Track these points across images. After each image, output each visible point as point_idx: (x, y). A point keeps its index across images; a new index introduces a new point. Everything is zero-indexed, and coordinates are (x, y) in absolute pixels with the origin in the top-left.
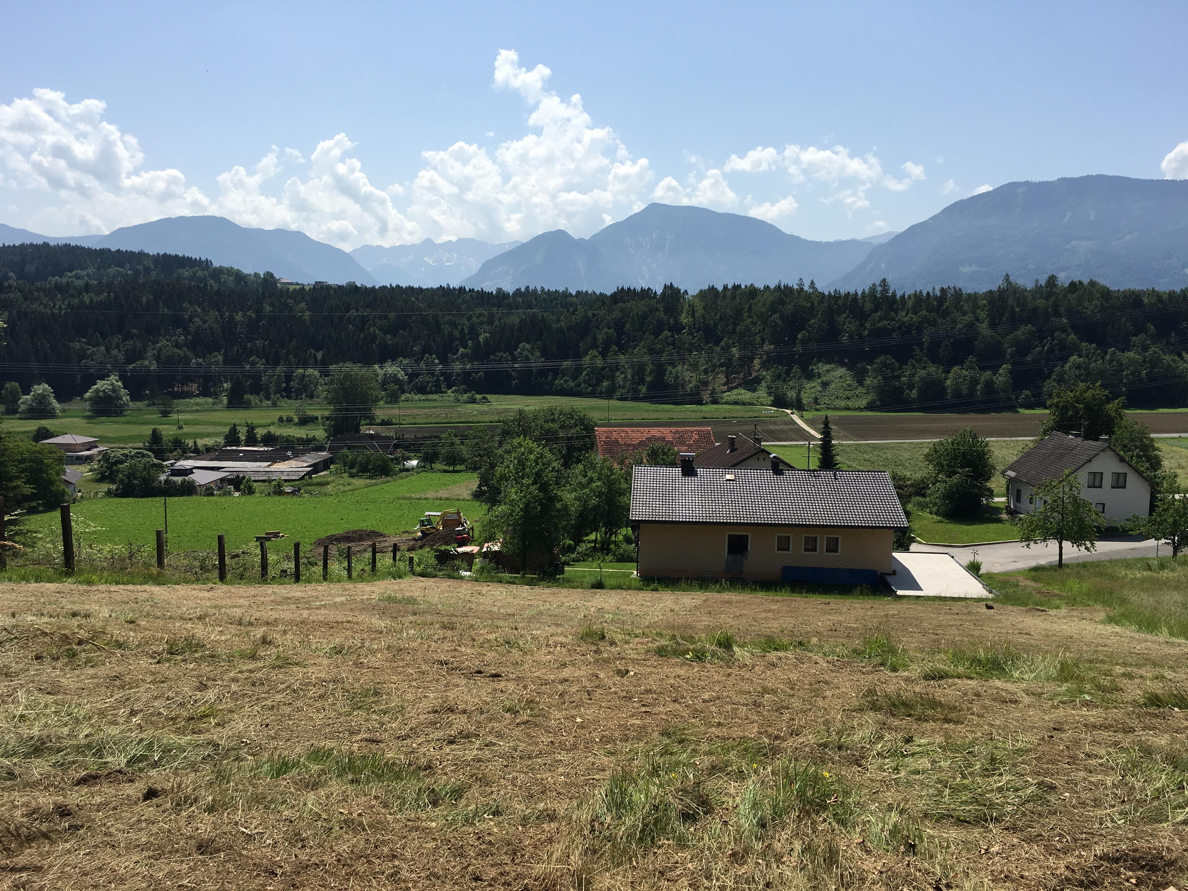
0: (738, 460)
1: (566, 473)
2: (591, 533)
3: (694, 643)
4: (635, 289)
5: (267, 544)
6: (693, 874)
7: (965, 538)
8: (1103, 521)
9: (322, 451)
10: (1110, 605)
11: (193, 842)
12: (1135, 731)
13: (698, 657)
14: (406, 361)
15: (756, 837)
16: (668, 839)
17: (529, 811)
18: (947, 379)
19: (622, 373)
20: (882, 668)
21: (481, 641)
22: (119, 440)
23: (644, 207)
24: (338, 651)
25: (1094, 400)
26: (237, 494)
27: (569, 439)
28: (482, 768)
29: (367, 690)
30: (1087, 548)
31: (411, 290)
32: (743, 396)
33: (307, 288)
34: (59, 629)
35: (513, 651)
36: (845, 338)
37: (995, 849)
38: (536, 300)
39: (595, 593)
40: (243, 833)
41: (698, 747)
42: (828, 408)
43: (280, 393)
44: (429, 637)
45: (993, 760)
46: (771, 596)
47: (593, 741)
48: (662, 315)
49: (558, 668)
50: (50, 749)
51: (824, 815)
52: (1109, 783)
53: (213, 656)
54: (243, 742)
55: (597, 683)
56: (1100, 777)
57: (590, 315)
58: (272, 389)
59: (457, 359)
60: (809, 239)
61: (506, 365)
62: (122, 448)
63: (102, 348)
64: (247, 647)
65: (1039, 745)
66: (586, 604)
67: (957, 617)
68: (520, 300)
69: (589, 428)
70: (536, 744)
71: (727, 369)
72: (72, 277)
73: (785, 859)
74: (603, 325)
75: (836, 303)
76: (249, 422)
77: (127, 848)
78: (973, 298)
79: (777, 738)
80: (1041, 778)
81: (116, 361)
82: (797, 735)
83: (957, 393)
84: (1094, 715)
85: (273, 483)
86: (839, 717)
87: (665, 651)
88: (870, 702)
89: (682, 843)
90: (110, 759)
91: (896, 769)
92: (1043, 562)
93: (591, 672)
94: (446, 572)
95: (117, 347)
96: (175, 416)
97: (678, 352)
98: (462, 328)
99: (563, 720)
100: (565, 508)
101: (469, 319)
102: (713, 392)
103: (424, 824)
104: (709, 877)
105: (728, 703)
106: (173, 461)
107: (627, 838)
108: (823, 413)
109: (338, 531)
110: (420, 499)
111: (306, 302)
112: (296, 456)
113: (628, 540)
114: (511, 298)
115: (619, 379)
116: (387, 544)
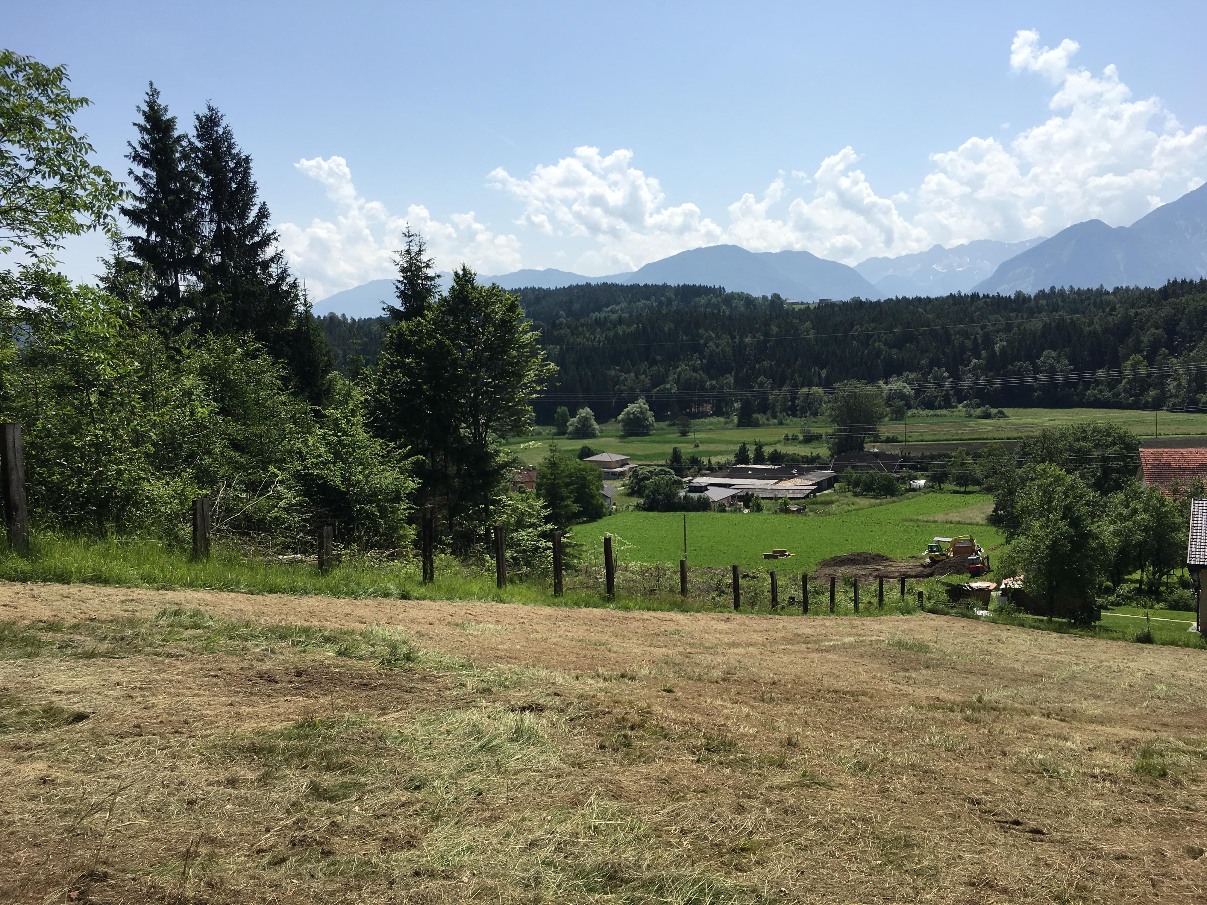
2: (1135, 571)
9: (826, 469)
14: (912, 376)
19: (1175, 379)
22: (646, 457)
26: (746, 511)
27: (1106, 459)
29: (898, 838)
31: (918, 300)
33: (812, 307)
38: (1063, 301)
39: (1142, 649)
43: (786, 411)
53: (745, 759)
54: (782, 891)
55: (1163, 867)
57: (1132, 314)
58: (778, 409)
59: (969, 371)
61: (1028, 377)
62: (648, 466)
63: (632, 374)
64: (774, 749)
66: (1131, 665)
68: (1043, 302)
69: (1131, 447)
72: (609, 312)
74: (1149, 324)
76: (757, 440)
81: (643, 385)
85: (780, 501)
94: (960, 610)
95: (644, 373)
96: (691, 436)
98: (975, 337)
100: (1102, 546)
101: (983, 327)
106: (690, 478)
109: (843, 552)
110: (927, 522)
111: (811, 321)
112: (802, 473)
113: (1184, 583)
114: (1033, 302)
115: (1171, 387)
116: (893, 569)
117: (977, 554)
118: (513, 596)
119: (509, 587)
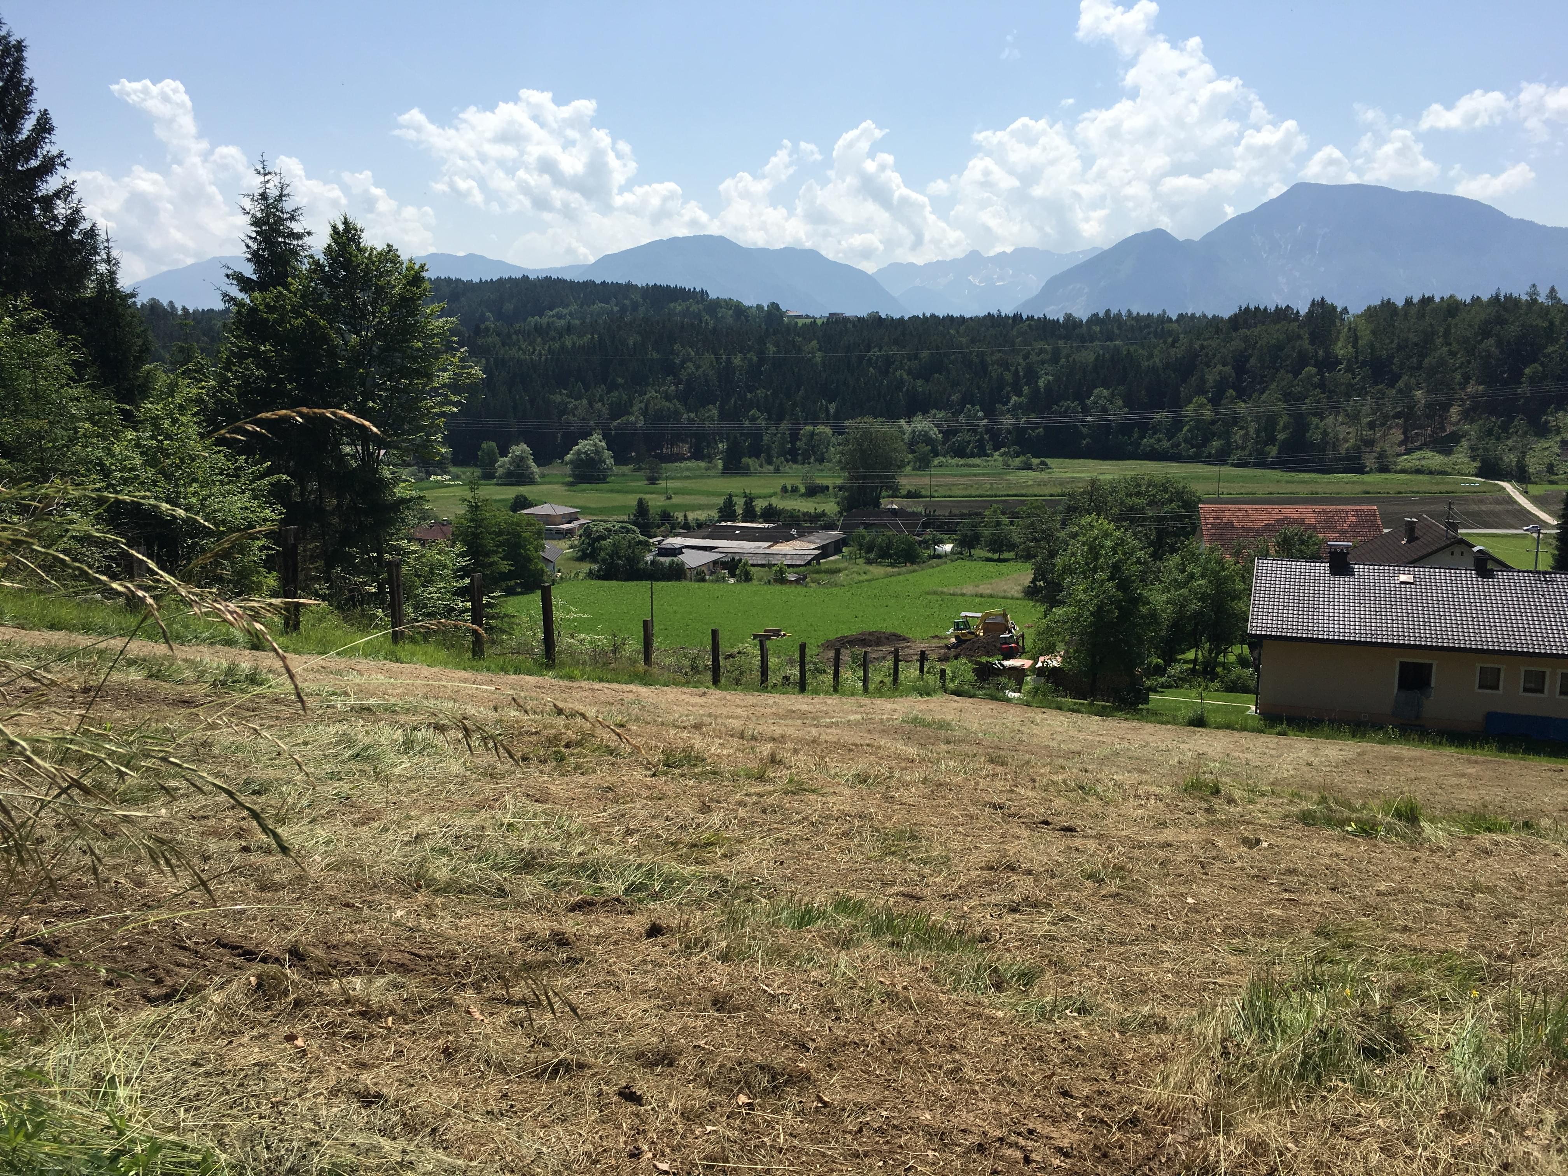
0: (1420, 554)
1: (1155, 565)
2: (1188, 650)
3: (1357, 811)
4: (1266, 309)
5: (767, 643)
6: (1386, 1134)
9: (833, 529)
11: (707, 994)
13: (1365, 831)
14: (941, 415)
15: (1483, 1096)
16: (1344, 1081)
17: (1128, 1014)
19: (1242, 428)
21: (1044, 782)
22: (602, 511)
23: (1285, 189)
24: (862, 779)
26: (732, 581)
27: (1160, 519)
28: (1057, 949)
29: (902, 832)
31: (950, 319)
32: (1430, 462)
33: (819, 322)
34: (545, 728)
35: (1090, 799)
38: (1119, 328)
39: (1194, 732)
40: (765, 991)
41: (1374, 958)
43: (784, 455)
44: (975, 772)
46: (1466, 754)
47: (1212, 931)
48: (1306, 344)
49: (1154, 827)
50: (541, 865)
53: (715, 773)
54: (754, 880)
55: (1214, 853)
57: (1197, 347)
58: (774, 453)
59: (1008, 411)
61: (1076, 419)
62: (605, 521)
63: (585, 402)
64: (754, 766)
66: (1182, 746)
68: (1097, 328)
69: (1190, 504)
70: (1131, 925)
71: (1405, 422)
72: (553, 316)
73: (1530, 1133)
74: (1215, 360)
76: (747, 491)
77: (633, 992)
79: (1500, 957)
81: (599, 416)
82: (1532, 956)
85: (775, 568)
87: (1314, 819)
89: (1364, 1089)
90: (606, 884)
93: (1204, 837)
94: (988, 692)
95: (601, 399)
96: (662, 484)
97: (1329, 397)
98: (1017, 369)
99: (1167, 898)
100: (1153, 615)
101: (1026, 357)
102: (1382, 455)
103: (987, 1011)
104: (1410, 1143)
105: (1417, 900)
106: (661, 538)
107: (1281, 1071)
109: (852, 631)
110: (954, 595)
111: (818, 339)
112: (801, 535)
113: (1243, 662)
114: (1084, 327)
115: (1237, 436)
116: (911, 651)
117: (1010, 632)
118: (413, 654)
119: (409, 646)
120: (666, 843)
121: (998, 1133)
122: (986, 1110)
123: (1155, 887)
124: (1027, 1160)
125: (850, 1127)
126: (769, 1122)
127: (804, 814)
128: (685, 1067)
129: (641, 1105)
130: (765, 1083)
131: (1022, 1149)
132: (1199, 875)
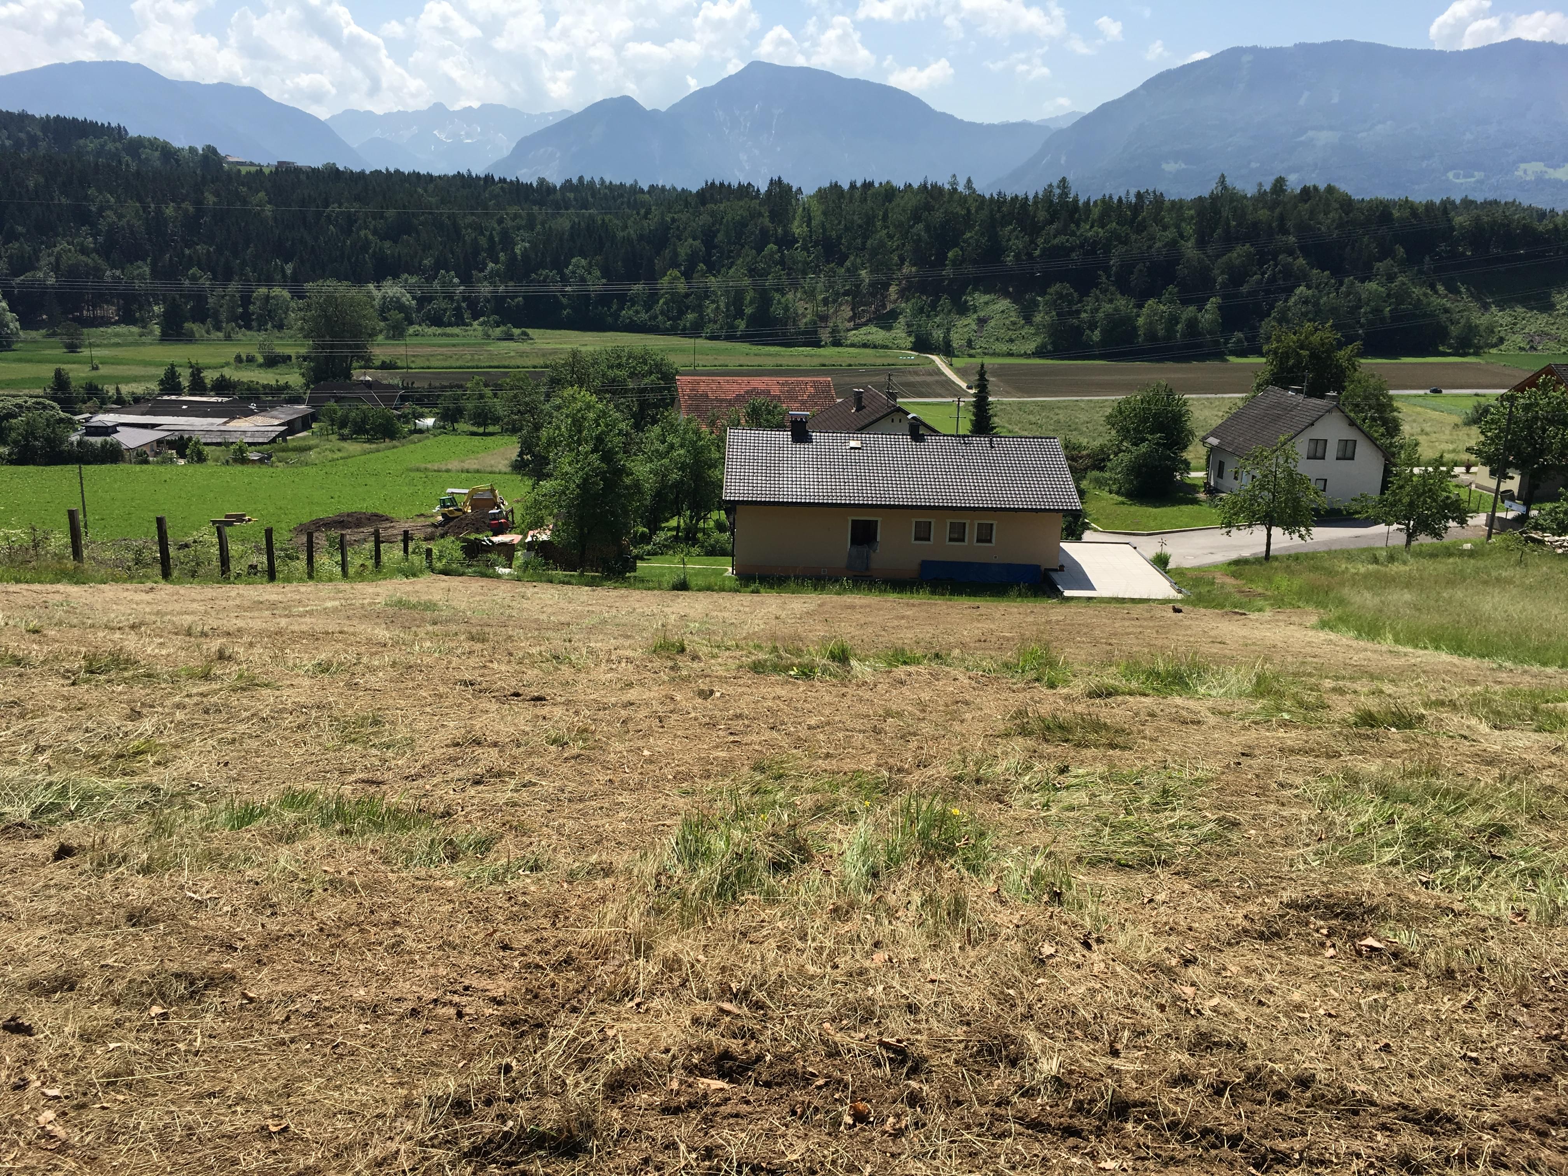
0: (867, 422)
1: (637, 436)
2: (672, 517)
3: (800, 656)
4: (729, 185)
5: (228, 530)
6: (783, 934)
7: (1152, 524)
8: (1323, 502)
9: (299, 403)
10: (1325, 607)
11: (122, 911)
12: (1341, 755)
13: (805, 674)
14: (413, 280)
15: (865, 888)
16: (754, 894)
17: (577, 864)
18: (1139, 316)
19: (713, 302)
20: (1037, 684)
21: (521, 654)
22: (8, 384)
23: (742, 66)
24: (324, 668)
25: (1323, 345)
26: (182, 462)
27: (641, 391)
28: (518, 813)
29: (364, 718)
30: (1301, 536)
31: (416, 177)
32: (874, 336)
33: (267, 171)
35: (562, 667)
36: (1010, 259)
37: (1160, 898)
38: (593, 196)
39: (678, 596)
40: (192, 898)
41: (799, 784)
42: (985, 354)
43: (235, 321)
44: (450, 651)
45: (1165, 792)
46: (906, 598)
47: (664, 778)
48: (766, 221)
49: (622, 689)
51: (952, 861)
52: (1304, 818)
53: (149, 676)
54: (193, 786)
55: (672, 707)
56: (1294, 811)
57: (668, 219)
58: (223, 317)
59: (485, 277)
60: (966, 120)
61: (555, 288)
62: (14, 396)
64: (196, 663)
65: (1223, 773)
66: (666, 610)
67: (1137, 623)
68: (571, 195)
69: (668, 377)
70: (591, 783)
71: (853, 298)
73: (900, 913)
74: (686, 234)
75: (999, 211)
76: (193, 361)
77: (30, 921)
78: (1178, 206)
79: (899, 770)
80: (1222, 813)
82: (925, 767)
83: (1152, 336)
84: (1292, 738)
85: (233, 447)
86: (979, 744)
87: (763, 666)
88: (1019, 726)
89: (771, 898)
90: (7, 809)
91: (1046, 806)
92: (1246, 553)
93: (664, 693)
94: (478, 569)
96: (86, 352)
97: (788, 274)
98: (491, 234)
99: (625, 753)
100: (637, 485)
101: (500, 222)
102: (835, 331)
103: (437, 883)
104: (803, 938)
105: (840, 729)
106: (87, 415)
107: (701, 894)
108: (977, 361)
109: (329, 513)
110: (439, 471)
111: (266, 191)
112: (262, 409)
113: (720, 527)
114: (558, 193)
115: (709, 311)
116: (395, 532)
117: (499, 507)
120: (86, 757)
121: (434, 996)
122: (423, 976)
123: (617, 745)
124: (460, 1015)
125: (277, 1018)
126: (186, 1028)
127: (252, 711)
128: (89, 989)
129: (31, 1035)
130: (182, 990)
131: (456, 1005)
132: (656, 729)
